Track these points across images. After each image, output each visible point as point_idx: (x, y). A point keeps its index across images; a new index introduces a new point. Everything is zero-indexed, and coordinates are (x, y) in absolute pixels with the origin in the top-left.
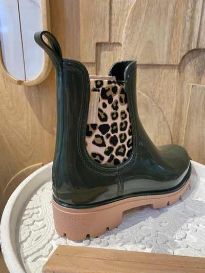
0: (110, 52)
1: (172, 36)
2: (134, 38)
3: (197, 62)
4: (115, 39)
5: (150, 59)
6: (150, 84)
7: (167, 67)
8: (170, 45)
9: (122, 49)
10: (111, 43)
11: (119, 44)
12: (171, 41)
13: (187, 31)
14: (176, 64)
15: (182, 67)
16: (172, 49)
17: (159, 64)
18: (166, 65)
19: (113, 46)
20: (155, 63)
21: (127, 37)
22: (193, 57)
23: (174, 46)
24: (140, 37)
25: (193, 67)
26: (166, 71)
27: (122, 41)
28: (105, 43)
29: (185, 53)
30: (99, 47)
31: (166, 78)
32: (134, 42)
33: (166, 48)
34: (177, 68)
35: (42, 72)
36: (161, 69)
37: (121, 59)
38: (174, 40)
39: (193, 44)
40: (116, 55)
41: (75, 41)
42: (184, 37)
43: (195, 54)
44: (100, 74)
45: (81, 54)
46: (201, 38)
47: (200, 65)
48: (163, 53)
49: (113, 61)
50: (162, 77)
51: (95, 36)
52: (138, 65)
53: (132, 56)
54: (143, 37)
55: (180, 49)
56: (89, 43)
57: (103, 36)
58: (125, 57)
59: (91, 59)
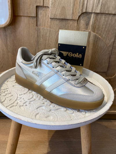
0: (44, 12)
1: (74, 5)
2: (56, 5)
3: (86, 19)
4: (46, 4)
5: (63, 16)
7: (72, 21)
8: (73, 9)
9: (50, 10)
10: (44, 7)
11: (48, 7)
12: (74, 7)
13: (81, 3)
14: (76, 19)
15: (79, 21)
16: (74, 11)
17: (67, 18)
18: (71, 20)
19: (45, 8)
20: (66, 18)
21: (52, 4)
22: (84, 16)
23: (75, 10)
24: (59, 4)
25: (84, 22)
26: (71, 23)
27: (50, 6)
28: (41, 6)
29: (80, 14)
30: (38, 8)
31: (71, 26)
32: (56, 7)
33: (71, 11)
34: (76, 21)
35: (8, 20)
36: (69, 21)
37: (50, 16)
38: (75, 7)
39: (84, 9)
40: (46, 13)
41: (25, 4)
42: (80, 5)
43: (85, 15)
44: (39, 23)
45: (28, 12)
46: (88, 6)
47: (87, 20)
48: (70, 13)
49: (45, 16)
50: (69, 26)
51: (36, 2)
52: (58, 19)
53: (55, 14)
54: (60, 4)
55: (78, 12)
56: (33, 6)
57: (40, 2)
58: (51, 14)
59: (34, 15)
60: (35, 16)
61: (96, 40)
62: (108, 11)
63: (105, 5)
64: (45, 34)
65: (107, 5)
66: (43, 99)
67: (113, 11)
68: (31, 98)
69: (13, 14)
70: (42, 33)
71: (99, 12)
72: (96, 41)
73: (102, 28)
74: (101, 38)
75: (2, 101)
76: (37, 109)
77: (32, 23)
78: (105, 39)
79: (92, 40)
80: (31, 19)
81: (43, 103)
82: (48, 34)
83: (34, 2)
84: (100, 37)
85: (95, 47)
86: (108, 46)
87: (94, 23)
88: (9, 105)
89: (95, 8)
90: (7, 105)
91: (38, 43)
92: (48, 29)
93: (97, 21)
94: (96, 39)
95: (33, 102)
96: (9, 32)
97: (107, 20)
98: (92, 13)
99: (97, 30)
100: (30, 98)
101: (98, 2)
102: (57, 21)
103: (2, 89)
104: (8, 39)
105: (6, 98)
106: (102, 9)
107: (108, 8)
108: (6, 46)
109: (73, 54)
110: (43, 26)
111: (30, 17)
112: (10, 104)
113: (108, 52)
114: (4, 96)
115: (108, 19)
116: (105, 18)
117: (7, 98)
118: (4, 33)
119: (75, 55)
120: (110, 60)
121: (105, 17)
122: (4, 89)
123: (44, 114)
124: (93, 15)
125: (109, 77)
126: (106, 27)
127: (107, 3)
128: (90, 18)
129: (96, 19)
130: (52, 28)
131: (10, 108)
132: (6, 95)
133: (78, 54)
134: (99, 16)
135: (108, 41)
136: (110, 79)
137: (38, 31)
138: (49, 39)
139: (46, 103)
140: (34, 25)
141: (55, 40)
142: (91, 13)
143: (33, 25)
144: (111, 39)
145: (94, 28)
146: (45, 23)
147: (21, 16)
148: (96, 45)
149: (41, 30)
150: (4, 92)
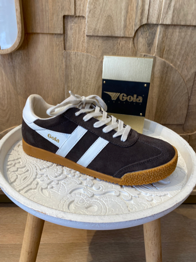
0: (76, 25)
1: (127, 12)
2: (96, 12)
3: (148, 35)
4: (79, 12)
5: (110, 32)
7: (124, 39)
8: (126, 20)
9: (86, 22)
10: (76, 16)
11: (83, 17)
12: (127, 16)
13: (139, 8)
14: (131, 36)
15: (135, 39)
16: (128, 23)
17: (116, 35)
18: (123, 37)
19: (78, 19)
20: (114, 35)
21: (90, 12)
22: (144, 31)
23: (129, 21)
24: (101, 12)
25: (144, 40)
26: (123, 42)
27: (86, 15)
28: (71, 16)
29: (138, 27)
30: (66, 20)
31: (123, 48)
32: (96, 16)
33: (123, 23)
34: (132, 39)
35: (16, 41)
36: (119, 40)
37: (86, 31)
38: (129, 16)
39: (144, 19)
40: (81, 27)
41: (44, 13)
42: (137, 13)
43: (146, 28)
44: (68, 44)
45: (50, 26)
46: (151, 14)
47: (149, 38)
48: (121, 26)
49: (79, 33)
50: (120, 47)
51: (63, 9)
52: (100, 36)
53: (95, 29)
54: (104, 12)
55: (134, 23)
56: (57, 15)
57: (70, 10)
58: (89, 29)
59: (60, 30)
60: (62, 32)
61: (166, 70)
62: (186, 21)
63: (180, 10)
64: (78, 62)
65: (183, 10)
66: (80, 176)
67: (193, 20)
68: (60, 175)
69: (25, 31)
70: (73, 62)
71: (170, 23)
72: (165, 72)
73: (176, 51)
74: (173, 66)
75: (12, 181)
76: (70, 193)
77: (56, 44)
78: (181, 69)
79: (158, 71)
80: (55, 38)
81: (80, 182)
82: (84, 63)
83: (60, 9)
84: (171, 65)
85: (164, 83)
86: (185, 80)
87: (162, 42)
88: (24, 188)
89: (163, 17)
90: (20, 188)
91: (68, 78)
92: (83, 55)
93: (166, 38)
94: (166, 68)
95: (63, 181)
96: (18, 60)
97: (183, 37)
98: (157, 25)
99: (167, 53)
100: (58, 174)
101: (167, 6)
102: (99, 41)
103: (11, 159)
104: (17, 73)
105: (17, 176)
106: (175, 18)
107: (184, 15)
108: (15, 84)
109: (127, 96)
110: (76, 49)
111: (53, 34)
112: (25, 186)
113: (186, 91)
114: (14, 171)
115: (185, 35)
116: (179, 32)
117: (19, 176)
118: (11, 63)
119: (132, 98)
120: (190, 104)
121: (181, 30)
122: (14, 160)
123: (83, 202)
124: (159, 29)
125: (188, 133)
126: (181, 48)
127: (183, 8)
128: (155, 34)
129: (164, 35)
130: (90, 53)
131: (26, 193)
132: (17, 170)
133: (135, 96)
134: (170, 30)
135: (186, 72)
136: (189, 135)
137: (66, 58)
138: (85, 72)
139: (85, 183)
140: (61, 49)
141: (95, 73)
142: (155, 24)
143: (58, 47)
144: (191, 68)
145: (162, 51)
146: (78, 44)
147: (38, 33)
148: (165, 79)
149: (73, 56)
150: (14, 166)
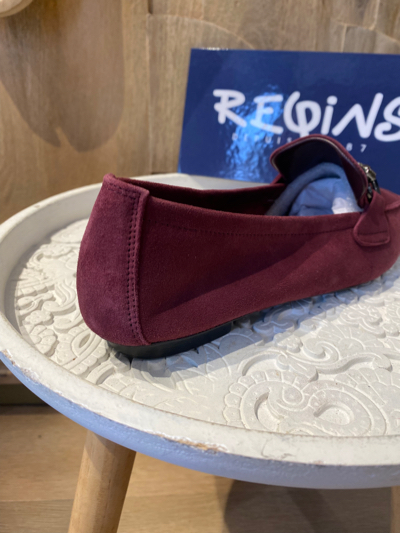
6: (265, 24)
31: (297, 9)
50: (288, 7)
70: (172, 44)
91: (158, 87)
103: (24, 291)
105: (56, 336)
110: (178, 10)
122: (35, 293)
123: (298, 398)
130: (214, 21)
132: (51, 321)
137: (154, 34)
140: (139, 9)
145: (391, 18)
149: (170, 30)
150: (39, 308)
